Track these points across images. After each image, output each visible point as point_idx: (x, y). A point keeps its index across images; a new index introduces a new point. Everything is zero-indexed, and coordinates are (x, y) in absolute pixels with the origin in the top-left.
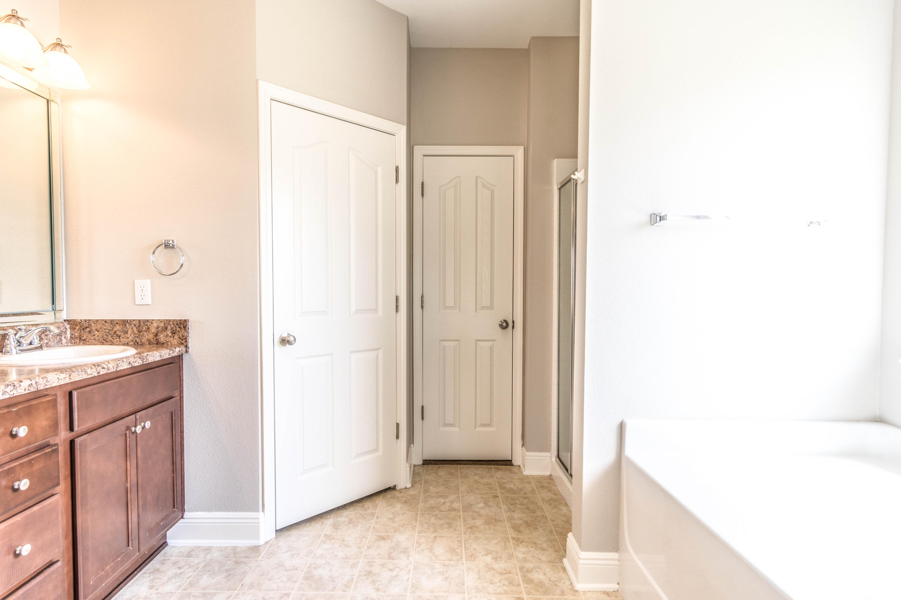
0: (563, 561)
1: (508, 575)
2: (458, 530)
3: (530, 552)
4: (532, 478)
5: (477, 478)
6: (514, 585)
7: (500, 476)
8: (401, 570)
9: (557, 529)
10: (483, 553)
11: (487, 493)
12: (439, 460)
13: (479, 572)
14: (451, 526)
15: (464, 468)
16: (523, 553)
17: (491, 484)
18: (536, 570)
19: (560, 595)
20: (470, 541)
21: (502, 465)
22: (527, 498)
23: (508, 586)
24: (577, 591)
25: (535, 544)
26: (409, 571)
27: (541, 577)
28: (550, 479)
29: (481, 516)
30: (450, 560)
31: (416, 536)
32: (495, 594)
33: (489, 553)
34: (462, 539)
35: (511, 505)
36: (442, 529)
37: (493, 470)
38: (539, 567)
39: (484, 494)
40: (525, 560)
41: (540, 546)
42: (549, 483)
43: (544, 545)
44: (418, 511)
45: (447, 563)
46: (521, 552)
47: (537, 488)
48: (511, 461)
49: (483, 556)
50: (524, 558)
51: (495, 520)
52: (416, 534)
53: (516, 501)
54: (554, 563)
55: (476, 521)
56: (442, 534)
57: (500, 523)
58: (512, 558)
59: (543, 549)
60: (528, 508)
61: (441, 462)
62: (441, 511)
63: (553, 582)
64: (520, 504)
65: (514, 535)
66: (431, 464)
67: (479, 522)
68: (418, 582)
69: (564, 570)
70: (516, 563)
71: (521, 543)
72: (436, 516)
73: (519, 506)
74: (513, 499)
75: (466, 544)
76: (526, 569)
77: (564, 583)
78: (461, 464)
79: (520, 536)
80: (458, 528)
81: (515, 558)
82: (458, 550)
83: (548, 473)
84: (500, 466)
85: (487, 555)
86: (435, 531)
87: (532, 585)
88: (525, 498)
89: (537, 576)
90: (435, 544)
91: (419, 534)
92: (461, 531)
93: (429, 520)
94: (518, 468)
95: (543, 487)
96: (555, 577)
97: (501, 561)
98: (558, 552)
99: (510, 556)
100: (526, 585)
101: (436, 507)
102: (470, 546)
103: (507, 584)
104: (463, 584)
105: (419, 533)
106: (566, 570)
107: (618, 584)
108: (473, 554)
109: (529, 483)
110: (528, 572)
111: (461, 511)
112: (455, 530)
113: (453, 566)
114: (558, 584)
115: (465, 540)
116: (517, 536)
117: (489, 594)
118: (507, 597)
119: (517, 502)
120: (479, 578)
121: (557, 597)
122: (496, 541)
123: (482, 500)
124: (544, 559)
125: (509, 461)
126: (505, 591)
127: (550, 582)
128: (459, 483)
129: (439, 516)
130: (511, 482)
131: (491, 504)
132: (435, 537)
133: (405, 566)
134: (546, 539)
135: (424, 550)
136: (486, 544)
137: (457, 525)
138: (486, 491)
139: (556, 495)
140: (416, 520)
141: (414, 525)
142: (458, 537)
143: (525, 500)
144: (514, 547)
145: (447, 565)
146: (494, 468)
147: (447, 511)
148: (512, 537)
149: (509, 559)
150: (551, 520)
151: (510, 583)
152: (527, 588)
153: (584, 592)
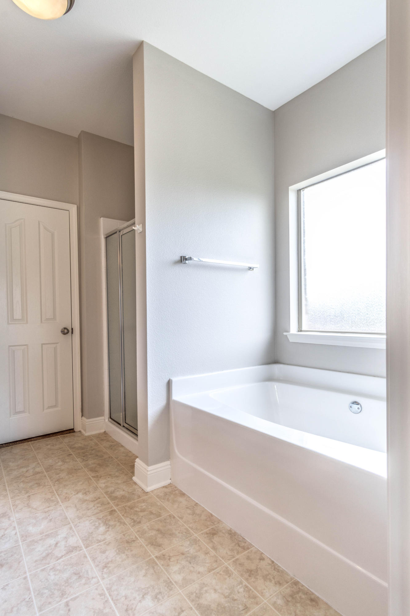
0: (133, 479)
1: (99, 500)
2: (48, 485)
3: (108, 481)
4: (93, 437)
5: (49, 447)
6: (105, 505)
7: (67, 441)
8: (6, 530)
9: (122, 462)
10: (74, 493)
11: (62, 455)
12: (11, 442)
13: (76, 506)
14: (40, 485)
15: (35, 443)
16: (104, 483)
17: (62, 448)
18: (117, 490)
19: (138, 499)
20: (61, 489)
21: (67, 433)
22: (94, 449)
23: (101, 506)
24: (148, 492)
25: (110, 475)
26: (15, 527)
27: (122, 493)
28: (106, 434)
29: (63, 470)
30: (49, 507)
31: (10, 501)
32: (94, 515)
33: (79, 492)
34: (53, 490)
35: (84, 457)
36: (33, 489)
37: (61, 439)
38: (118, 488)
39: (60, 456)
40: (107, 487)
41: (114, 476)
42: (106, 437)
43: (117, 474)
44: (5, 483)
45: (46, 510)
46: (102, 483)
47: (99, 442)
48: (73, 429)
49: (75, 495)
50: (106, 486)
51: (75, 470)
52: (10, 500)
53: (86, 454)
54: (127, 482)
55: (60, 474)
56: (34, 492)
57: (79, 471)
58: (98, 489)
59: (117, 477)
60: (97, 455)
61: (13, 443)
62: (27, 477)
63: (130, 493)
64: (90, 455)
65: (93, 474)
66: (4, 447)
67: (63, 475)
68: (26, 532)
69: (135, 483)
70: (101, 491)
71: (100, 478)
72: (23, 482)
73: (90, 456)
74: (83, 453)
75: (58, 492)
76: (110, 492)
77: (138, 491)
78: (31, 441)
79: (98, 474)
80: (46, 484)
81: (99, 488)
82: (54, 498)
83: (103, 431)
84: (65, 435)
85: (77, 493)
86: (27, 493)
87: (117, 500)
88: (92, 450)
89: (119, 493)
90: (30, 501)
91: (12, 500)
92: (50, 485)
93: (18, 486)
94: (79, 433)
95: (102, 440)
96: (131, 489)
97: (89, 494)
98: (127, 475)
99: (96, 489)
100: (113, 502)
101: (21, 475)
102: (61, 492)
103: (100, 506)
104: (66, 518)
105: (12, 498)
106: (136, 483)
107: (171, 479)
108: (66, 497)
109: (91, 440)
110: (112, 493)
111: (45, 472)
112: (45, 486)
113: (53, 510)
114: (134, 493)
115: (55, 490)
116: (96, 475)
117: (89, 517)
118: (103, 513)
119: (88, 454)
120: (78, 510)
121: (136, 500)
122: (81, 483)
123: (59, 460)
124: (119, 482)
125: (72, 429)
126: (100, 510)
127: (129, 494)
128: (35, 454)
129: (27, 481)
130: (77, 443)
131: (67, 460)
132: (29, 496)
133: (9, 525)
134: (116, 470)
135: (22, 508)
136: (74, 487)
137: (45, 482)
138: (61, 453)
139: (113, 442)
140: (6, 490)
141: (6, 494)
142: (49, 490)
143: (93, 451)
144: (96, 482)
145: (48, 511)
146: (61, 437)
147: (32, 476)
148: (92, 477)
149: (95, 490)
150: (116, 458)
151: (101, 505)
152: (115, 503)
153: (152, 491)
